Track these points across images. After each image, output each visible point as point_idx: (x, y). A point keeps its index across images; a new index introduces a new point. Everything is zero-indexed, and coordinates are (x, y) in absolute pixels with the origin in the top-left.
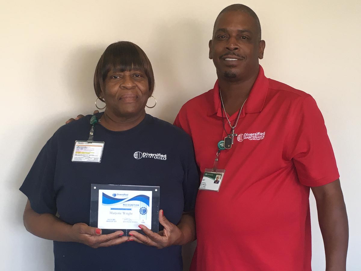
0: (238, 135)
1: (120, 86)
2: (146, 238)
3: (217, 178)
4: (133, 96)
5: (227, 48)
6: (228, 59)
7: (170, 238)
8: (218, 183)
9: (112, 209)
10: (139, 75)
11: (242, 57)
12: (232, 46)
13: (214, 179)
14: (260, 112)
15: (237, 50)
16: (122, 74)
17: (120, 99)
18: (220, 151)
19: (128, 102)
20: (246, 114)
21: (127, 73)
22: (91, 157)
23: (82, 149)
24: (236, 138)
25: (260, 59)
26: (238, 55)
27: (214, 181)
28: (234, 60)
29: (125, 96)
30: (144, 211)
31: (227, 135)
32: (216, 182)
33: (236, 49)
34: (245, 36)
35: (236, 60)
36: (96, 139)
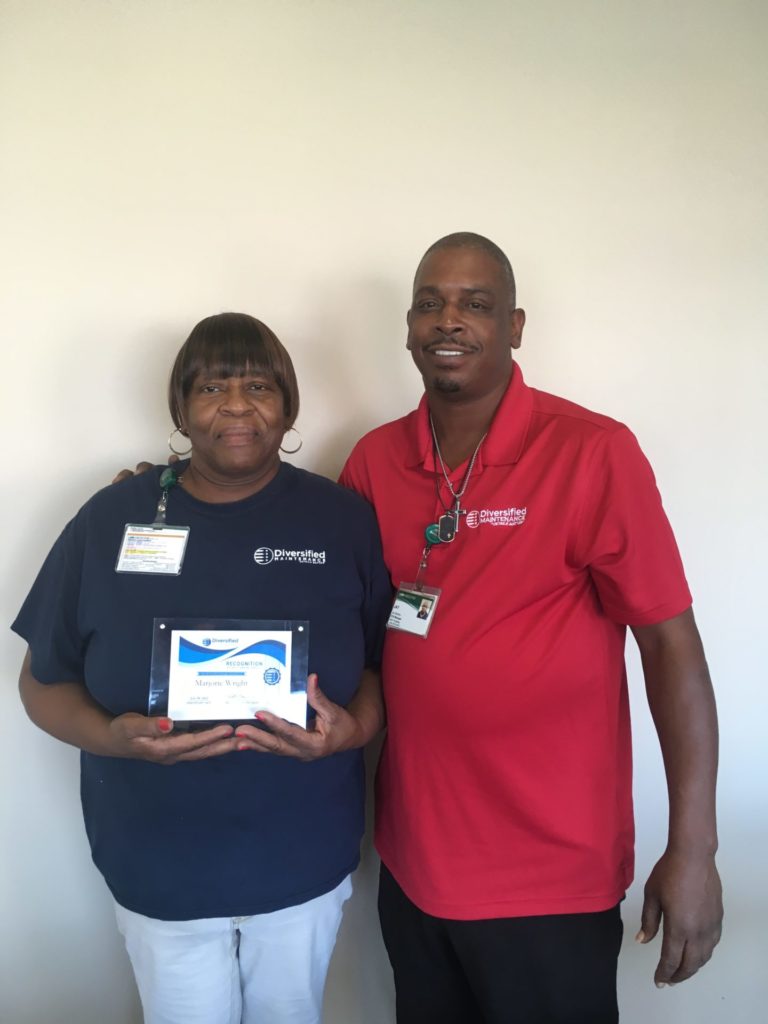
0: (468, 513)
1: (219, 410)
2: (275, 738)
3: (424, 606)
4: (245, 430)
5: (439, 329)
6: (441, 353)
7: (329, 736)
8: (425, 617)
9: (200, 674)
10: (261, 387)
11: (472, 347)
12: (450, 325)
13: (418, 608)
14: (515, 464)
15: (459, 333)
16: (225, 382)
17: (219, 437)
18: (430, 546)
19: (235, 444)
20: (485, 466)
21: (236, 382)
22: (159, 561)
23: (139, 542)
24: (463, 517)
25: (515, 348)
26: (462, 344)
27: (416, 612)
28: (454, 353)
29: (229, 432)
30: (273, 677)
31: (444, 511)
32: (422, 615)
33: (459, 330)
34: (477, 301)
35: (459, 353)
36: (172, 521)
